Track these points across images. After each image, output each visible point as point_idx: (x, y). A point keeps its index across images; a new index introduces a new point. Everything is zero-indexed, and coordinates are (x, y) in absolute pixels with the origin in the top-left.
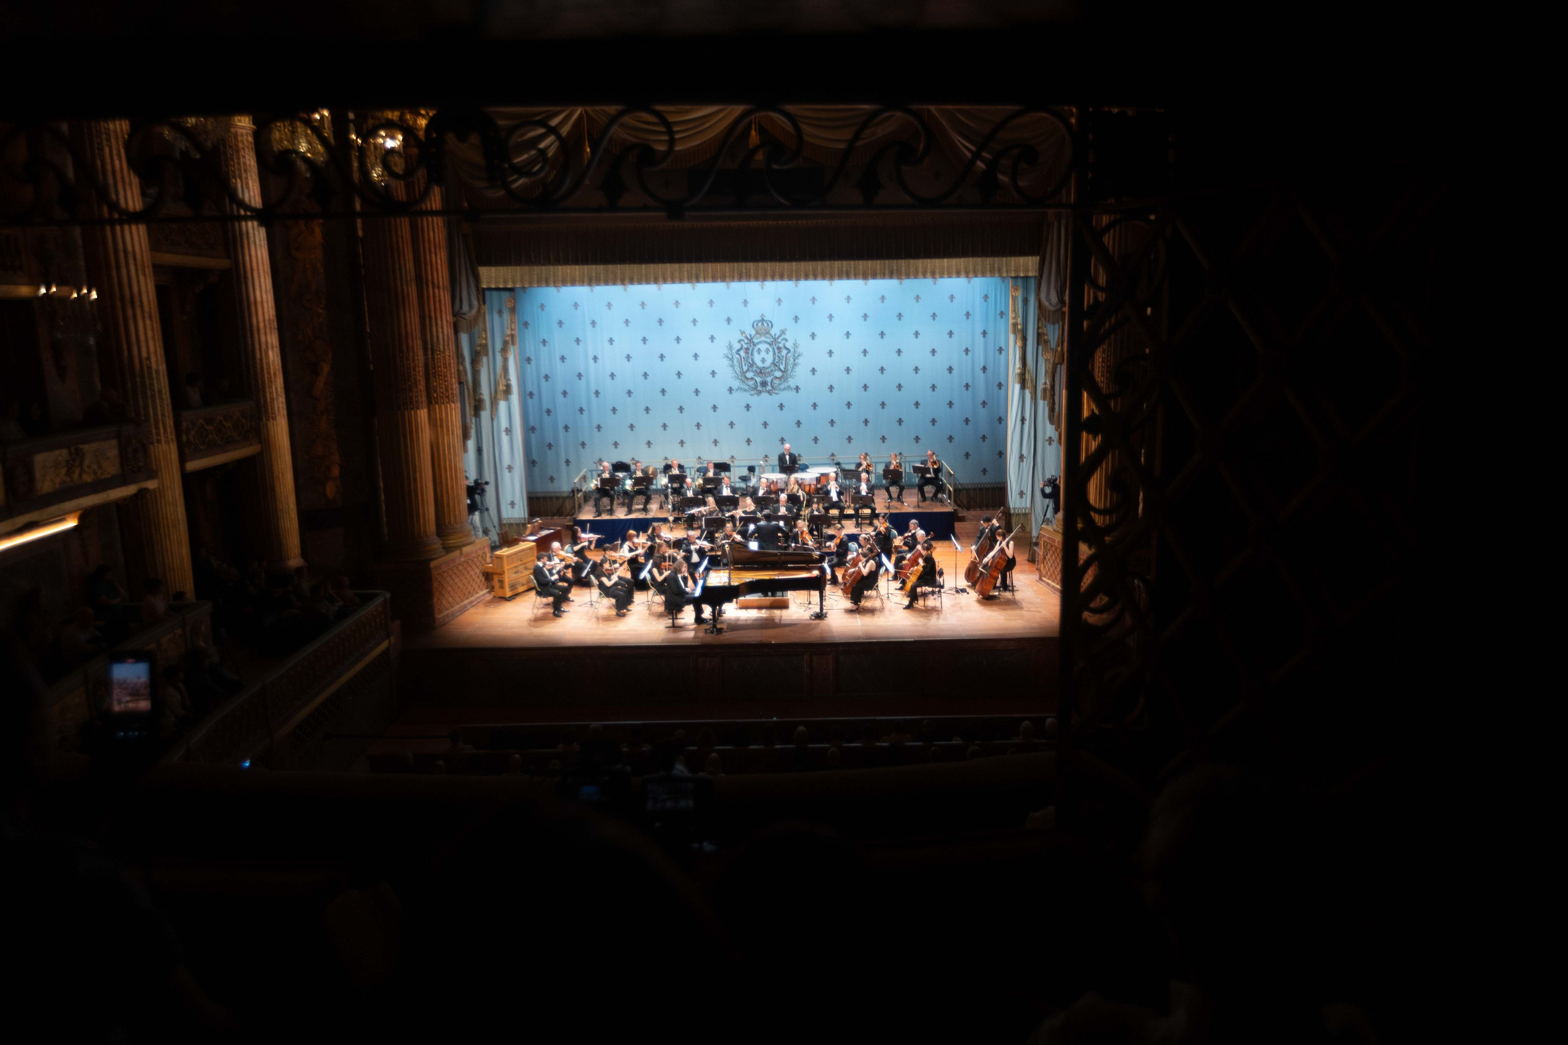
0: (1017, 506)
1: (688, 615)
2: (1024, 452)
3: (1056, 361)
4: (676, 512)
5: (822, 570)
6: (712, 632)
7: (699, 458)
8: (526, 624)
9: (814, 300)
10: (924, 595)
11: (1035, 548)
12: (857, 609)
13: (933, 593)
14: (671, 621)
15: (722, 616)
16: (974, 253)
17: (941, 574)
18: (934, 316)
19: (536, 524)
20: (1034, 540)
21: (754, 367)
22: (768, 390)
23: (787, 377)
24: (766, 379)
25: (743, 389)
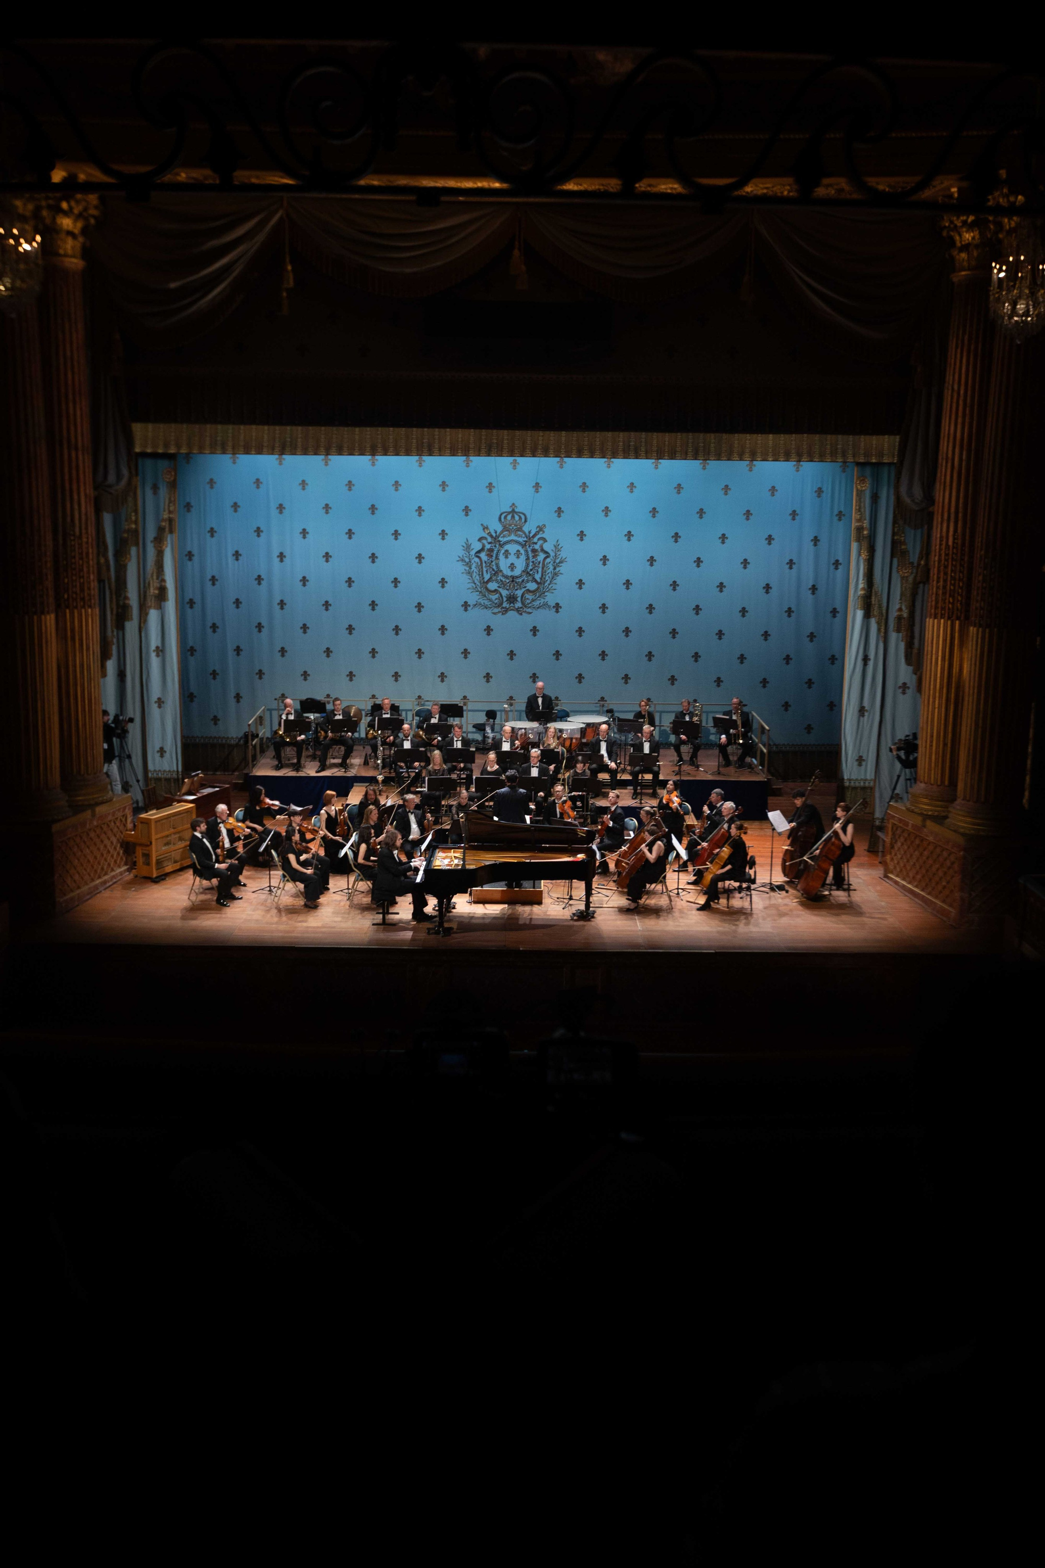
0: (853, 777)
1: (404, 908)
2: (866, 703)
3: (918, 579)
4: (387, 770)
5: (591, 854)
6: (437, 933)
7: (419, 697)
8: (179, 914)
9: (584, 486)
10: (729, 892)
11: (879, 834)
12: (636, 908)
13: (740, 889)
14: (381, 916)
15: (451, 912)
16: (811, 430)
17: (752, 864)
18: (748, 514)
19: (196, 778)
20: (877, 823)
21: (500, 576)
22: (517, 607)
23: (544, 590)
24: (514, 593)
25: (483, 605)
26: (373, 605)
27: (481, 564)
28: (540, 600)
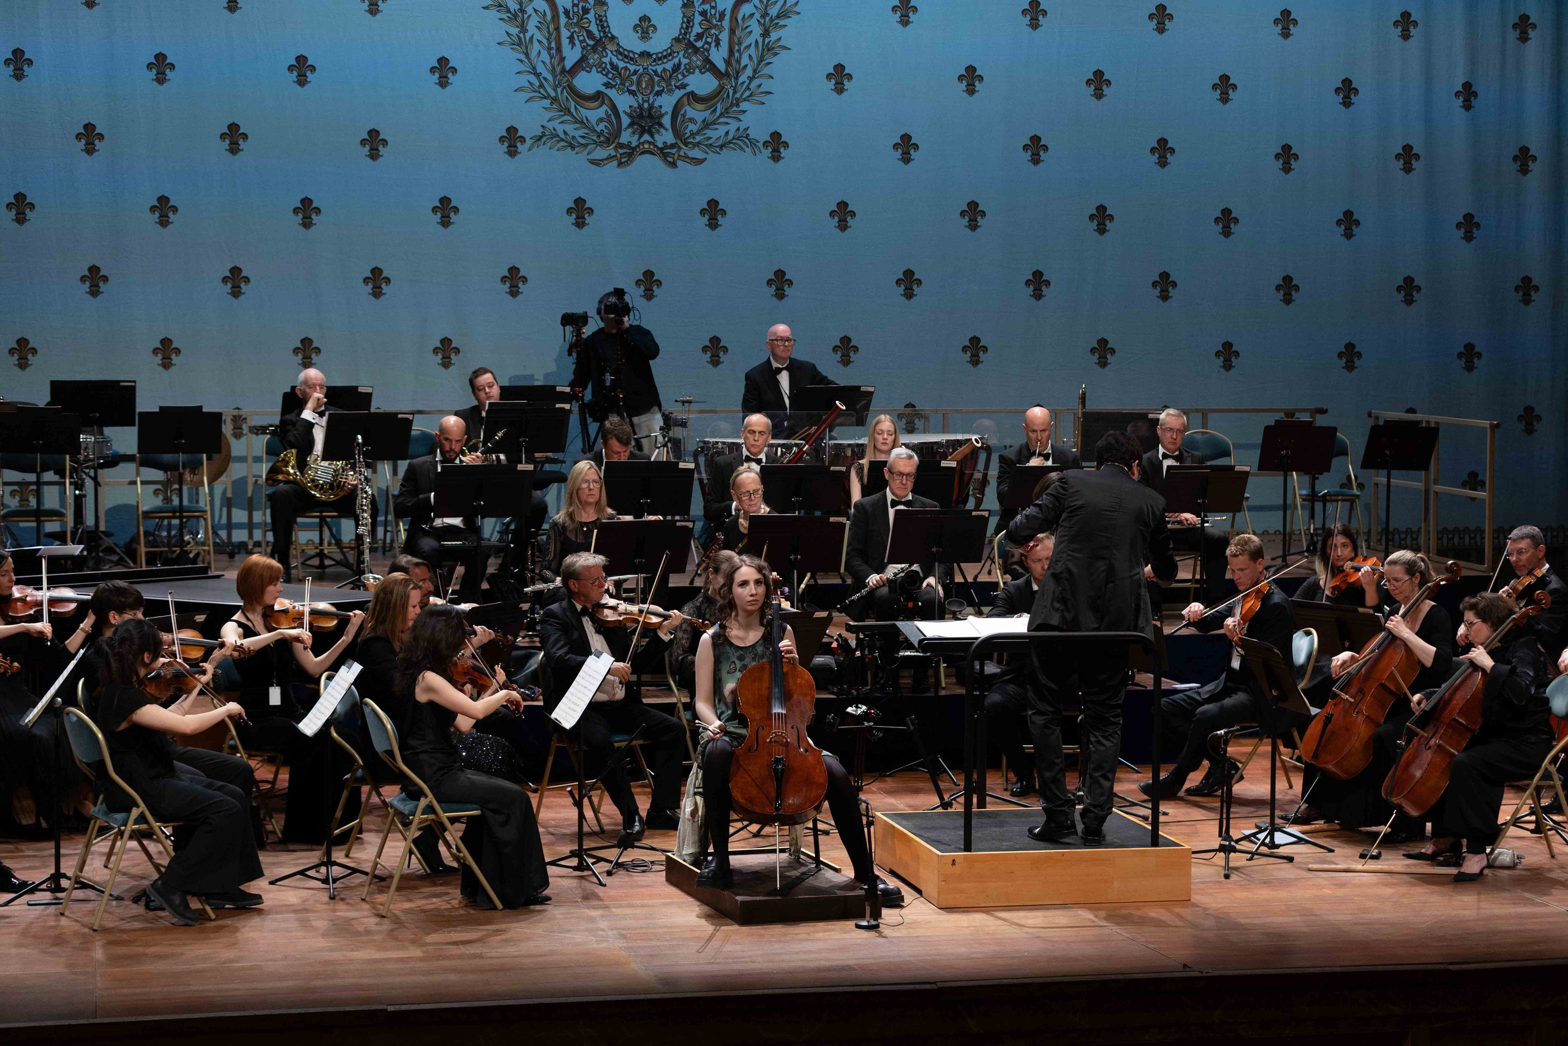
21: (609, 52)
22: (660, 145)
23: (738, 95)
24: (653, 102)
25: (563, 136)
26: (234, 136)
27: (556, 19)
28: (727, 124)
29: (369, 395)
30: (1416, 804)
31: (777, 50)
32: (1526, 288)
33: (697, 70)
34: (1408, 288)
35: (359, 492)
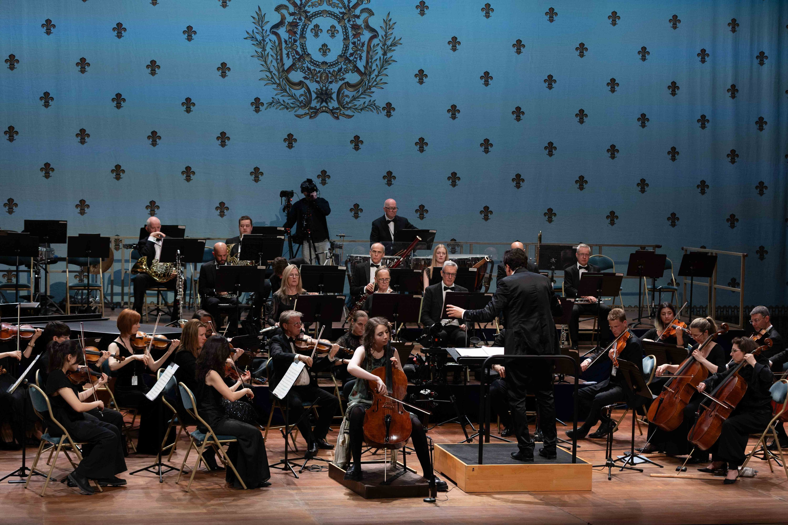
21: (306, 62)
22: (331, 108)
23: (370, 84)
24: (328, 87)
25: (282, 103)
27: (280, 44)
28: (365, 98)
29: (183, 230)
30: (704, 444)
31: (390, 62)
32: (761, 187)
33: (350, 71)
34: (703, 186)
35: (178, 278)
